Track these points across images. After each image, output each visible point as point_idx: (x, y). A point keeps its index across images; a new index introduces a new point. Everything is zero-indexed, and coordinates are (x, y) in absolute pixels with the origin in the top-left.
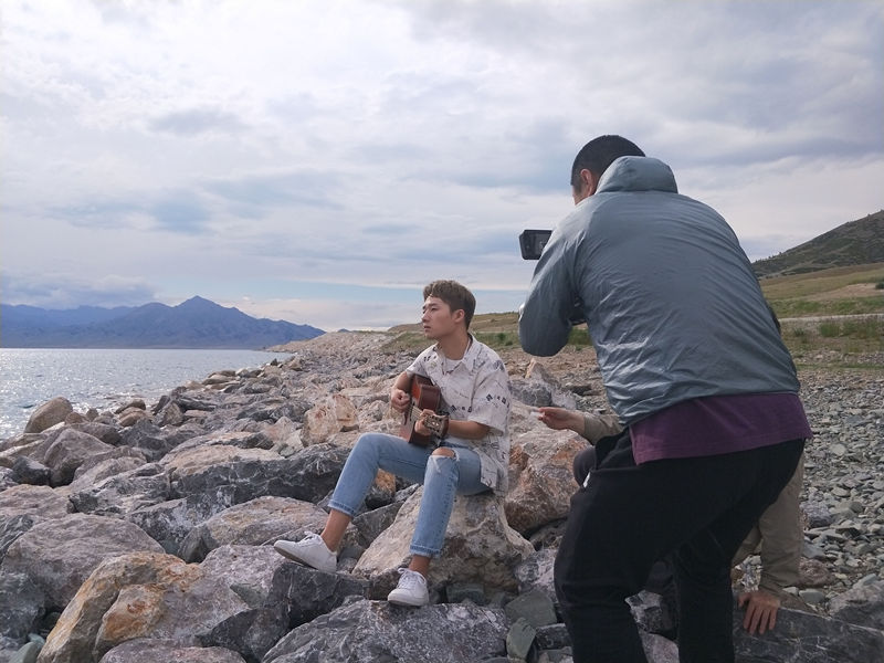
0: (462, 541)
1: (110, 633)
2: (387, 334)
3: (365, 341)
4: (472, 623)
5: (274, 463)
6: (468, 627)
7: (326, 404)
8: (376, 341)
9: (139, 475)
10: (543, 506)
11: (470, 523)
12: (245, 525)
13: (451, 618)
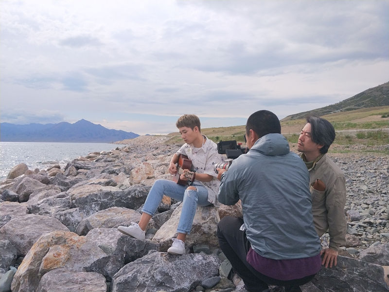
0: (200, 226)
1: (46, 266)
2: (167, 136)
3: (157, 140)
4: (204, 262)
5: (118, 193)
6: (202, 264)
7: (140, 167)
8: (162, 139)
9: (58, 197)
11: (204, 218)
12: (105, 219)
13: (195, 259)
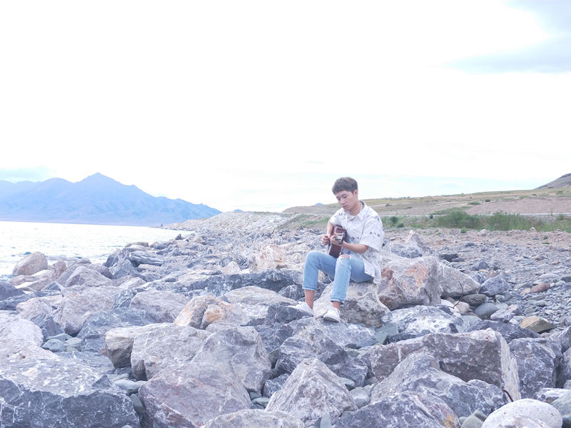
0: (356, 302)
4: (360, 331)
6: (357, 332)
7: (266, 251)
8: (272, 221)
10: (400, 297)
11: (360, 294)
12: (244, 297)
13: (350, 328)
